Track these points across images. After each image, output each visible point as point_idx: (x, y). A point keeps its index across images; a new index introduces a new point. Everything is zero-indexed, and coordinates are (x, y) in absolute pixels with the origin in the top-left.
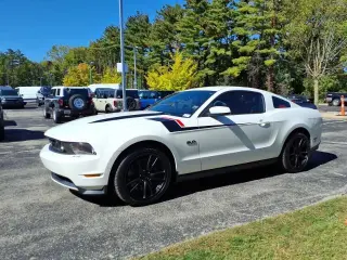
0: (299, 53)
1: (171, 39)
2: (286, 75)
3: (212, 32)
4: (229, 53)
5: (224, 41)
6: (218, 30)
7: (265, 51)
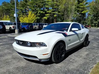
0: (62, 14)
1: (26, 7)
2: (59, 19)
3: (39, 6)
4: (44, 13)
5: (42, 9)
6: (41, 6)
7: (54, 13)
